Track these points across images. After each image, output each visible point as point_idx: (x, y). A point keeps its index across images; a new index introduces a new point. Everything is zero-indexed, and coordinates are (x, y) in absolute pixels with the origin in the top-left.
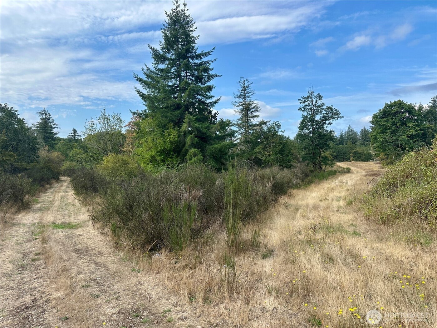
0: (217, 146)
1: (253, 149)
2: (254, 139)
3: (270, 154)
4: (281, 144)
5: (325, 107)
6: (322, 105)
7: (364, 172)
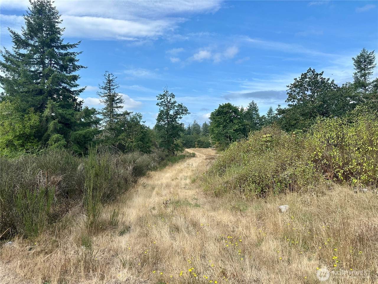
0: (82, 132)
1: (117, 136)
2: (118, 127)
3: (132, 141)
4: (142, 132)
5: (177, 104)
6: (175, 102)
7: (205, 156)
